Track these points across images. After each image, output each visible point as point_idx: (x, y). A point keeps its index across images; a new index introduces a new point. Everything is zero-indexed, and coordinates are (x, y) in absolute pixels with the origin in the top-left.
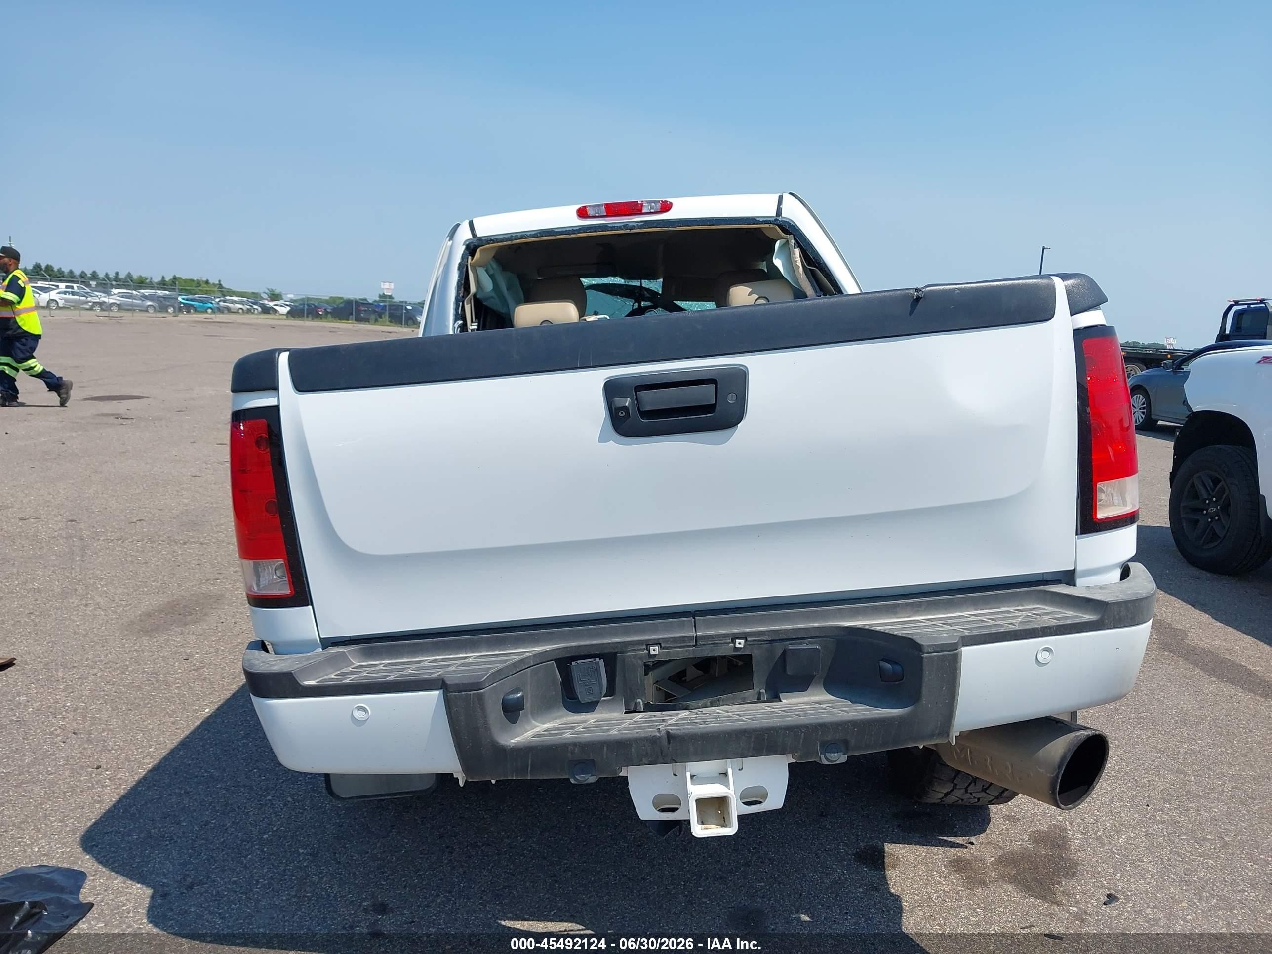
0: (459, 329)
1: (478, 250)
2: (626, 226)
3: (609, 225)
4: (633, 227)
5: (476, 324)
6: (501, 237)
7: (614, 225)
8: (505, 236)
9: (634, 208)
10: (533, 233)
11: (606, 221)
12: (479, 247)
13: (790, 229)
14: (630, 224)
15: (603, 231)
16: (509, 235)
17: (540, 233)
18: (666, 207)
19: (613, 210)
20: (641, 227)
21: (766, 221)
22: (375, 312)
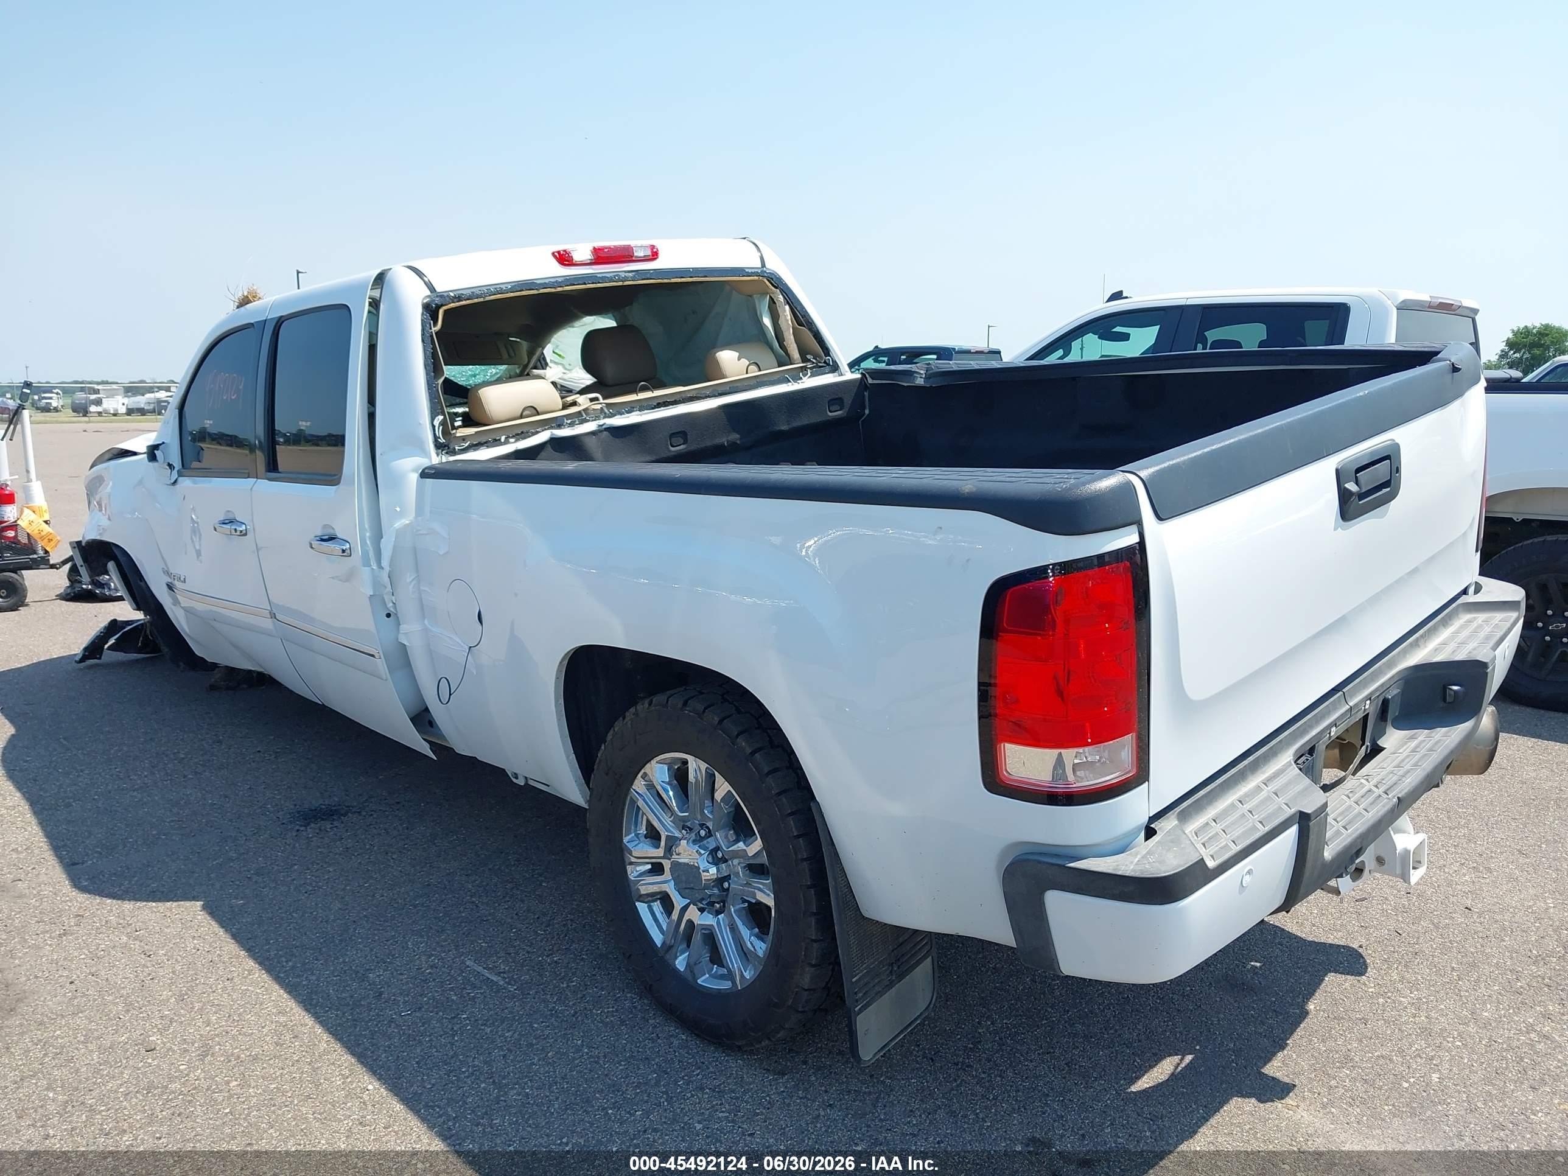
0: (441, 428)
1: (440, 311)
2: (617, 277)
3: (598, 275)
4: (625, 279)
5: (461, 418)
6: (467, 292)
7: (604, 275)
8: (473, 290)
9: (623, 255)
11: (592, 269)
12: (442, 305)
13: (777, 282)
14: (619, 274)
15: (593, 283)
16: (477, 290)
18: (654, 255)
19: (601, 256)
20: (633, 278)
21: (755, 272)
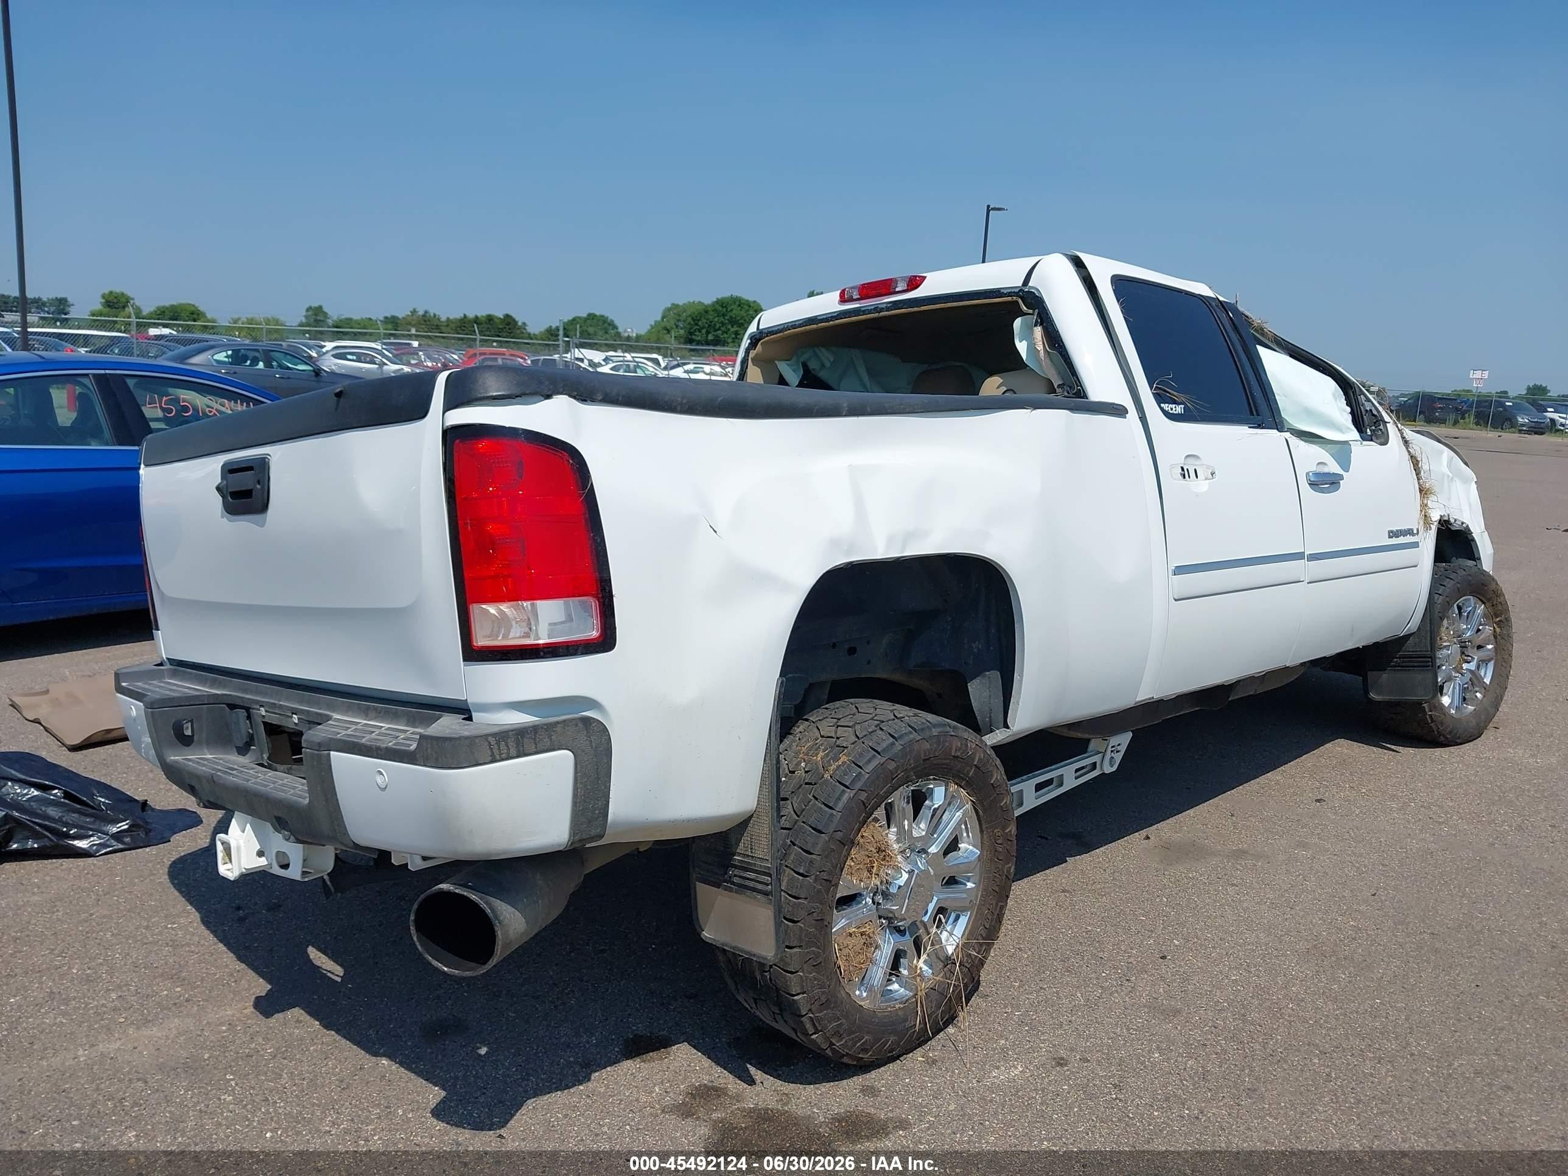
1: (760, 343)
2: (877, 309)
3: (862, 309)
4: (882, 310)
6: (776, 328)
7: (866, 308)
8: (779, 327)
9: (885, 287)
10: (801, 322)
11: (860, 304)
12: (760, 340)
13: (1034, 302)
14: (880, 306)
15: (858, 316)
16: (782, 327)
17: (805, 322)
18: (914, 282)
20: (888, 309)
21: (1011, 292)
22: (1457, 409)
